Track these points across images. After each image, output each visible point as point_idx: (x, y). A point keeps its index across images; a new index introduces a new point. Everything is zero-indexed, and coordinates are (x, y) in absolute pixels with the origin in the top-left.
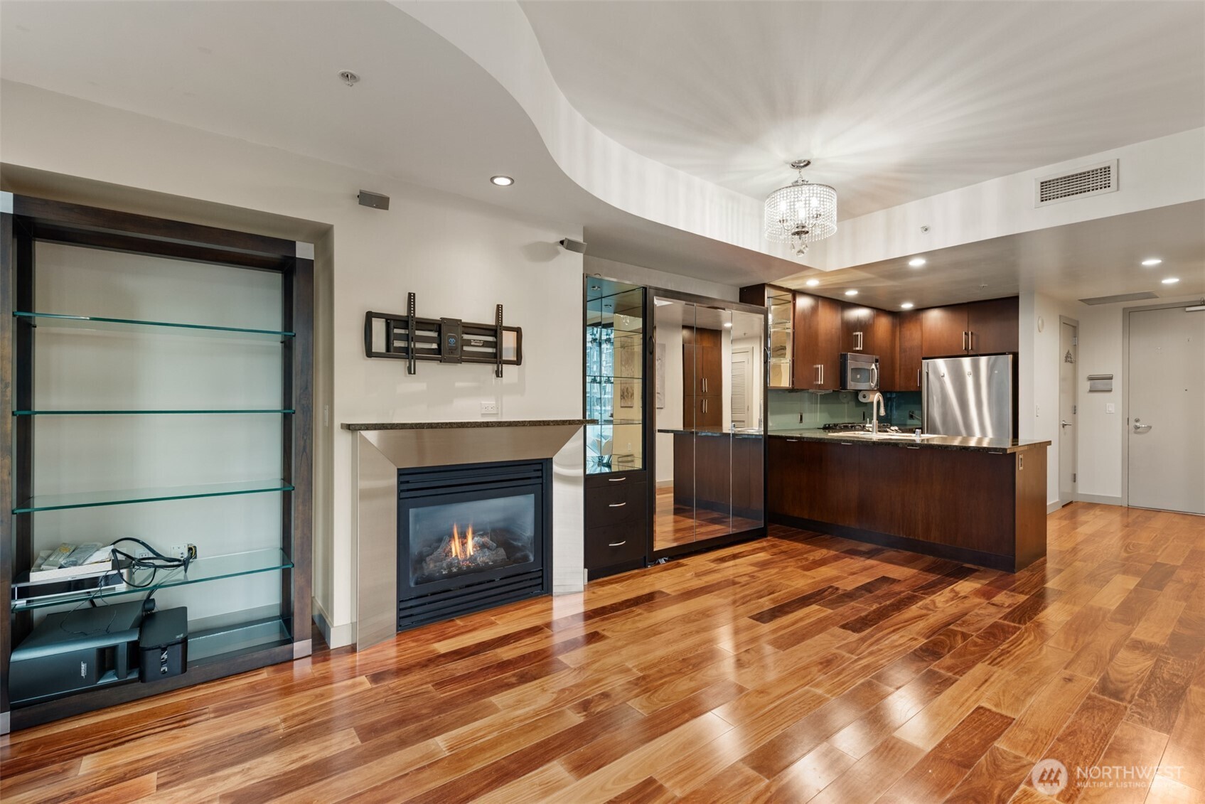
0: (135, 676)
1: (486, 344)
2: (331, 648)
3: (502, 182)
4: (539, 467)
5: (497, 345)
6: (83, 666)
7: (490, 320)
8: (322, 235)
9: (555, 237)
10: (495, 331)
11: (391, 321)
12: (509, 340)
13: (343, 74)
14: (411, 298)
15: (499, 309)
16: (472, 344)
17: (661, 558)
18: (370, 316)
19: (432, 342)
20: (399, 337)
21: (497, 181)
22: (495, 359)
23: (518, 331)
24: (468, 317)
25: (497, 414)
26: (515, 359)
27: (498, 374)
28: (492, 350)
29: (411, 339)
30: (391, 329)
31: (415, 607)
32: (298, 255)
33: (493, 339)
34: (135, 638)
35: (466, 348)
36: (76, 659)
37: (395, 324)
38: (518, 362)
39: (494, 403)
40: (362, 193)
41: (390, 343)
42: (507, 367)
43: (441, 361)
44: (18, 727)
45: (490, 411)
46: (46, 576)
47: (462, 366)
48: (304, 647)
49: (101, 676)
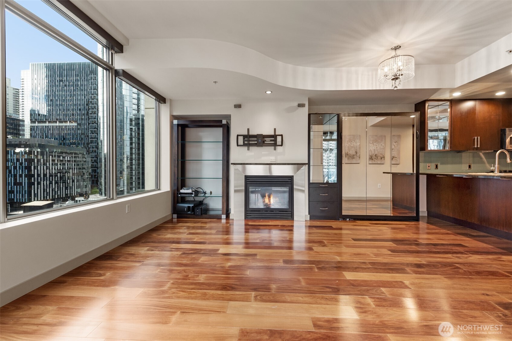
0: (193, 213)
1: (271, 141)
2: (230, 218)
3: (269, 92)
4: (290, 178)
5: (275, 140)
6: (186, 209)
7: (273, 134)
8: (228, 117)
9: (296, 104)
10: (275, 136)
12: (279, 139)
13: (214, 82)
14: (248, 130)
15: (275, 129)
16: (267, 141)
17: (348, 218)
18: (238, 136)
19: (256, 141)
20: (246, 141)
21: (267, 92)
22: (275, 145)
23: (282, 135)
24: (265, 133)
25: (275, 161)
26: (281, 144)
27: (275, 149)
28: (273, 142)
29: (250, 141)
30: (244, 139)
31: (251, 213)
32: (223, 123)
33: (273, 139)
34: (193, 205)
35: (265, 142)
36: (185, 207)
37: (245, 137)
38: (282, 145)
39: (274, 158)
40: (234, 105)
41: (244, 142)
42: (278, 147)
43: (257, 146)
44: (178, 218)
45: (273, 160)
46: (182, 191)
47: (264, 147)
48: (224, 217)
49: (188, 212)
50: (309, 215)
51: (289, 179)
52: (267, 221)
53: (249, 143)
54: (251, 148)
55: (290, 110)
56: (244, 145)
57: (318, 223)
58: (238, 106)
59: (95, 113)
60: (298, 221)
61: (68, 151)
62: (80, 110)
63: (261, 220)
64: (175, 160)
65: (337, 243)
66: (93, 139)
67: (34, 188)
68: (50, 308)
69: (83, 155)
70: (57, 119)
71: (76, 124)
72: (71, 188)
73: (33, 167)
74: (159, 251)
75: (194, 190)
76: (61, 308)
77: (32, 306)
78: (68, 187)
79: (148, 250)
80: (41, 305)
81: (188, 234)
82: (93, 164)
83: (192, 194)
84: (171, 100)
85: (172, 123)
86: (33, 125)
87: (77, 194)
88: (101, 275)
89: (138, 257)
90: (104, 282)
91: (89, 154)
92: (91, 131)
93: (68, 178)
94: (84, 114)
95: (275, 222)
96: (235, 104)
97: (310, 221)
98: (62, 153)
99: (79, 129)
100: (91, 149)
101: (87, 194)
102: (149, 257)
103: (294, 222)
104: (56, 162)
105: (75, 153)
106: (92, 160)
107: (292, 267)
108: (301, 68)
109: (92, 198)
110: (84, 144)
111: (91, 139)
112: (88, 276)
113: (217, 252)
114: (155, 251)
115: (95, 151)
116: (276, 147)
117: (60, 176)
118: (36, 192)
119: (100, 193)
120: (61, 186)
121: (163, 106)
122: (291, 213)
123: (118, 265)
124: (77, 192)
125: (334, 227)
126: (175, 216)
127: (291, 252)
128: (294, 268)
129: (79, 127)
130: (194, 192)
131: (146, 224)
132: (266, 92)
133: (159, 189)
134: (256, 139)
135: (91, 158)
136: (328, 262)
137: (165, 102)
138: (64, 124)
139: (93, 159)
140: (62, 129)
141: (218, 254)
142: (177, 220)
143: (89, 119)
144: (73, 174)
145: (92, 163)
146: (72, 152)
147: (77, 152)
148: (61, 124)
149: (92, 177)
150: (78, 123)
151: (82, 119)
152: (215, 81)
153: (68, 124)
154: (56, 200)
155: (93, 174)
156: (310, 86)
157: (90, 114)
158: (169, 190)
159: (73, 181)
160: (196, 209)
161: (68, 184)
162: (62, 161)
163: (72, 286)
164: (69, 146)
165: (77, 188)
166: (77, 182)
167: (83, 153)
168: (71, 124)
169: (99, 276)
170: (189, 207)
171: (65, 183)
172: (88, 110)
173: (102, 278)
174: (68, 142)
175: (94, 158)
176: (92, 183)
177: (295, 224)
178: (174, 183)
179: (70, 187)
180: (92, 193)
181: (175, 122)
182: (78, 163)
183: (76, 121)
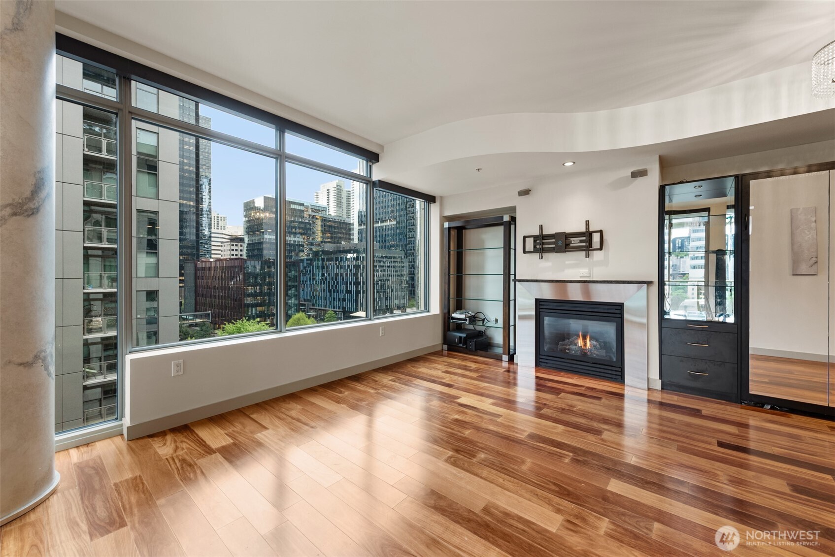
0: (465, 346)
1: (581, 241)
2: (514, 362)
3: (569, 164)
4: (619, 308)
5: (589, 241)
6: (457, 339)
7: (583, 230)
8: (512, 210)
9: (627, 174)
10: (588, 235)
11: (536, 238)
12: (596, 238)
13: (476, 170)
14: (541, 227)
15: (587, 223)
16: (573, 242)
17: (768, 404)
18: (525, 237)
19: (553, 244)
20: (538, 244)
21: (566, 165)
22: (588, 248)
23: (601, 232)
24: (569, 230)
25: (589, 277)
26: (599, 247)
27: (588, 256)
28: (584, 244)
29: (543, 244)
30: (535, 241)
31: (547, 359)
32: (504, 220)
33: (584, 238)
34: (465, 335)
35: (571, 245)
36: (455, 337)
37: (536, 239)
38: (601, 249)
39: (588, 271)
40: (518, 192)
41: (535, 247)
42: (595, 252)
43: (557, 252)
44: (449, 350)
45: (585, 275)
46: (454, 315)
47: (568, 253)
48: (505, 358)
49: (460, 344)
50: (661, 380)
51: (616, 309)
52: (570, 376)
53: (543, 248)
54: (545, 255)
55: (619, 184)
56: (535, 250)
57: (676, 398)
58: (525, 193)
59: (413, 207)
60: (632, 387)
61: (388, 255)
62: (399, 204)
63: (562, 373)
64: (445, 274)
65: (667, 438)
66: (411, 239)
67: (360, 297)
68: (299, 407)
69: (402, 259)
70: (379, 219)
71: (395, 223)
72: (390, 299)
73: (359, 274)
74: (400, 383)
75: (469, 315)
76: (304, 409)
77: (291, 402)
78: (387, 298)
79: (391, 380)
80: (296, 403)
81: (442, 372)
82: (411, 270)
83: (465, 320)
84: (441, 197)
85: (442, 226)
86: (360, 228)
87: (395, 307)
88: (341, 392)
89: (378, 385)
90: (340, 399)
91: (407, 258)
92: (409, 229)
93: (388, 287)
94: (402, 210)
95: (584, 380)
96: (519, 190)
97: (662, 391)
98: (382, 257)
99: (397, 228)
100: (409, 252)
101: (405, 307)
102: (386, 387)
103: (626, 388)
104: (378, 268)
105: (394, 258)
106: (409, 265)
107: (534, 444)
108: (626, 111)
109: (408, 310)
110: (402, 246)
111: (409, 239)
112: (333, 391)
113: (455, 400)
114: (397, 382)
115: (413, 254)
116: (590, 252)
117: (381, 284)
118: (362, 302)
119: (417, 306)
120: (382, 297)
121: (432, 206)
122: (620, 370)
123: (359, 388)
124: (395, 303)
125: (704, 412)
126: (445, 347)
127: (557, 427)
128: (535, 446)
129: (398, 226)
130: (468, 318)
131: (405, 352)
132: (563, 165)
133: (428, 311)
134: (554, 240)
135: (409, 262)
136: (604, 458)
137: (434, 202)
138: (385, 224)
139: (411, 264)
140: (383, 229)
141: (455, 402)
142: (448, 353)
143: (407, 214)
144: (392, 282)
145: (410, 268)
146: (391, 255)
147: (395, 256)
148: (382, 224)
149: (409, 287)
150: (396, 221)
151: (400, 216)
152: (478, 168)
153: (388, 223)
154: (377, 311)
155: (411, 282)
156: (647, 139)
157: (408, 208)
158: (439, 313)
159: (392, 291)
160: (468, 342)
161: (387, 293)
162: (383, 266)
163: (319, 396)
164: (389, 248)
165: (395, 299)
166: (395, 292)
167: (402, 257)
168: (391, 223)
169: (339, 393)
170: (460, 337)
171: (385, 292)
172: (407, 203)
173: (340, 395)
174: (388, 244)
175: (411, 262)
176: (410, 294)
177: (628, 392)
178: (445, 305)
179: (389, 297)
180: (409, 307)
181: (446, 225)
182: (397, 269)
183: (395, 219)
